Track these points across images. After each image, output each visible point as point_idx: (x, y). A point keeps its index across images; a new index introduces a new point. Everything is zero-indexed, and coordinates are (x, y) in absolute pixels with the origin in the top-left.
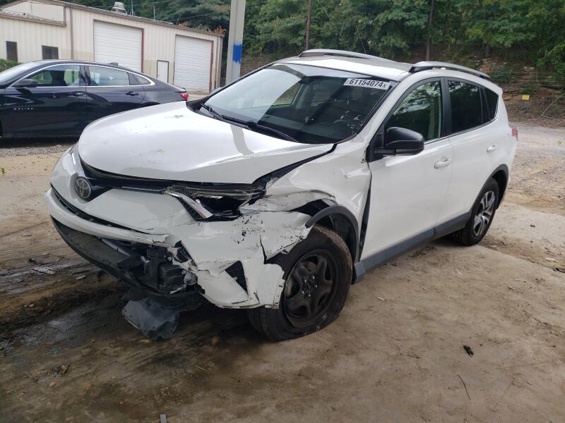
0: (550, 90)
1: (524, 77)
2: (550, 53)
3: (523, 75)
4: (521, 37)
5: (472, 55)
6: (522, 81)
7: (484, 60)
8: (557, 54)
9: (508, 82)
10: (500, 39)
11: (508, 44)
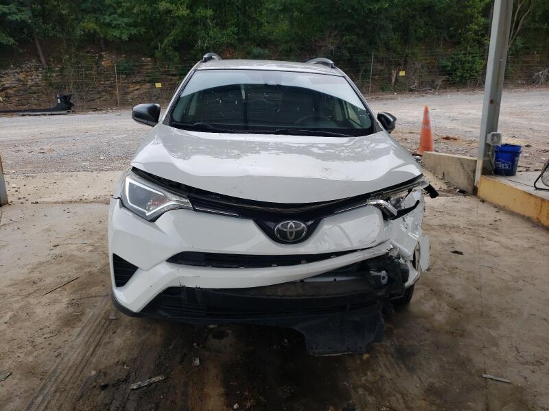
0: (170, 77)
1: (145, 67)
2: (163, 45)
3: (144, 65)
4: (134, 31)
5: (88, 49)
6: (144, 72)
7: (103, 54)
8: (169, 46)
9: (133, 73)
10: (116, 33)
11: (125, 37)
